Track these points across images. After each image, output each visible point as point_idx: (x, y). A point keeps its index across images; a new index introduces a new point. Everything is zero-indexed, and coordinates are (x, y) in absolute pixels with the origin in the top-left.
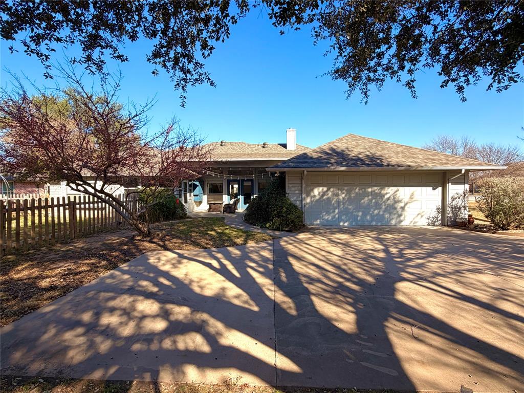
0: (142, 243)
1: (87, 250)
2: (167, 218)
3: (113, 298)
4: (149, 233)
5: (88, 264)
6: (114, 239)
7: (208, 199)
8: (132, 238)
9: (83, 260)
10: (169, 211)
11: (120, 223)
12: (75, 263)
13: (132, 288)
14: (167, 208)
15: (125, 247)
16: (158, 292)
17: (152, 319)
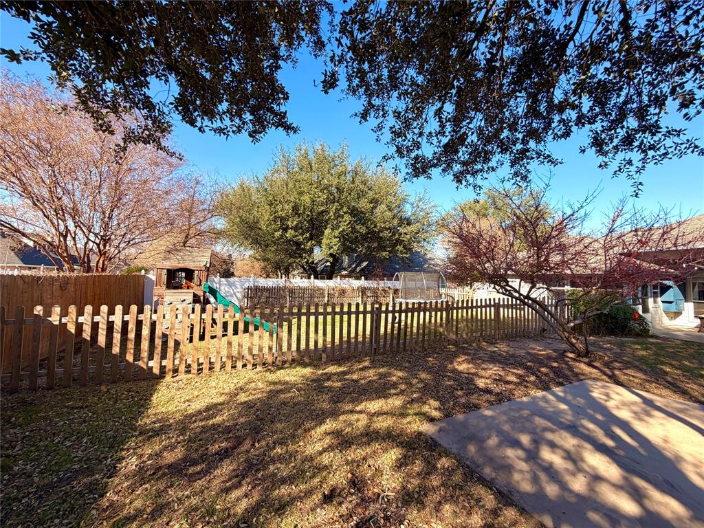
0: (577, 364)
1: (513, 356)
2: (611, 332)
3: (552, 431)
4: (588, 352)
5: (516, 374)
6: (539, 349)
7: (695, 309)
8: (562, 354)
9: (510, 368)
10: (617, 323)
11: (544, 330)
12: (504, 369)
13: (574, 426)
14: (612, 318)
15: (555, 364)
16: (613, 447)
17: (613, 489)
